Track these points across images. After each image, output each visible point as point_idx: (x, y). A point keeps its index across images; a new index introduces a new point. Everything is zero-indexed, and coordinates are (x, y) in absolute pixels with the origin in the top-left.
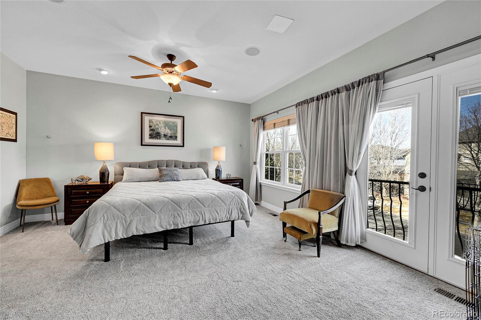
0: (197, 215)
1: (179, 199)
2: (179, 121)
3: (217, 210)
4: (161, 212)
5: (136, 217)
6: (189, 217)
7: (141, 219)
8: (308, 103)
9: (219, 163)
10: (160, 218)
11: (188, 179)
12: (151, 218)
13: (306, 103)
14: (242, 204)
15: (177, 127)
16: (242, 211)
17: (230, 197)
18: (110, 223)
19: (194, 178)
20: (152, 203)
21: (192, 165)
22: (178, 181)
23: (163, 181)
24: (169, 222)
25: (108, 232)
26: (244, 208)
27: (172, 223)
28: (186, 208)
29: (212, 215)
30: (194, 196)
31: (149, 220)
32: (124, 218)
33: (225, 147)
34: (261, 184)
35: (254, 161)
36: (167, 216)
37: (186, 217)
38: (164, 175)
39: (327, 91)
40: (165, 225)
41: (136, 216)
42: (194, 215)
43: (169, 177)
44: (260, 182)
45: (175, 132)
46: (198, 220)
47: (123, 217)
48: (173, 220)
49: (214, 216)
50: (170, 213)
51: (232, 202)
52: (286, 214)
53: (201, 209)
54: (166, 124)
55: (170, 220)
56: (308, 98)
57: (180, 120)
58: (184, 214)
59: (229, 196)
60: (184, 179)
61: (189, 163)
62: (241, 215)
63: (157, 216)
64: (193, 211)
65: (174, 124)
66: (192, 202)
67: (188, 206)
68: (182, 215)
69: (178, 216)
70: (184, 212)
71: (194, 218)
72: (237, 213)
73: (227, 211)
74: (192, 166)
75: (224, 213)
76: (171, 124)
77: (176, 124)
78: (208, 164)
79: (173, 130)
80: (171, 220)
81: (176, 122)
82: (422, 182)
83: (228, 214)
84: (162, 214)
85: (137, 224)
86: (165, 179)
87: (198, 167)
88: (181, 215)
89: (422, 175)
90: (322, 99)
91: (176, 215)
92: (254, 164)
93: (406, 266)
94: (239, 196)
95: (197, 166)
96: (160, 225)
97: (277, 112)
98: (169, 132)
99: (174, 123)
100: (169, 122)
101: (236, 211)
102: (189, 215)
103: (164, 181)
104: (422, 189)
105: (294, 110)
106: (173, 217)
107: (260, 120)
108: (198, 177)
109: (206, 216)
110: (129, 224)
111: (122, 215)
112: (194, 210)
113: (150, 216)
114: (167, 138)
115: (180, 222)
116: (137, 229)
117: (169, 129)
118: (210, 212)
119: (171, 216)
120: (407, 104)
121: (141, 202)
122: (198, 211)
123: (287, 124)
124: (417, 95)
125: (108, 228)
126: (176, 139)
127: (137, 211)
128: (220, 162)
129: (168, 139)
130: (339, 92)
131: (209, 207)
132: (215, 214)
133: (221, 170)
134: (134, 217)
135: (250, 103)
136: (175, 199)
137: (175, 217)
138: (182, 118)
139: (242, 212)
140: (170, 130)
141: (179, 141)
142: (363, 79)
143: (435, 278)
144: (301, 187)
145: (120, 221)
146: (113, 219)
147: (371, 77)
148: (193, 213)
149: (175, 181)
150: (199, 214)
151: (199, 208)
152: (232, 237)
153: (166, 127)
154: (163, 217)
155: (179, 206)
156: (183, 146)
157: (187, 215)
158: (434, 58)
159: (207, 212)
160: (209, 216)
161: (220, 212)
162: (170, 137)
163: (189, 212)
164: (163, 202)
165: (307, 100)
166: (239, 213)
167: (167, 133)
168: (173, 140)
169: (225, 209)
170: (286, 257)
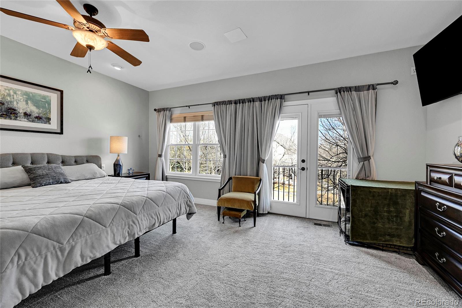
0: (152, 217)
1: (132, 202)
2: (54, 97)
3: (170, 207)
4: (112, 224)
5: (80, 240)
6: (145, 222)
7: (86, 240)
8: (226, 104)
9: (118, 156)
10: (112, 232)
11: (80, 178)
12: (102, 235)
13: (224, 104)
14: (188, 197)
15: (49, 104)
16: (189, 204)
17: (178, 192)
18: (32, 263)
19: (88, 177)
20: (100, 214)
21: (78, 159)
22: (67, 182)
23: (40, 186)
24: (124, 235)
25: (29, 279)
26: (190, 200)
27: (127, 234)
28: (141, 212)
29: (166, 214)
30: (146, 196)
31: (99, 238)
32: (59, 246)
33: (127, 138)
34: (167, 177)
35: (160, 154)
36: (120, 228)
37: (142, 222)
38: (40, 176)
39: (244, 98)
40: (119, 239)
41: (79, 238)
42: (149, 218)
43: (52, 179)
44: (167, 175)
45: (46, 111)
46: (153, 223)
47: (57, 245)
48: (129, 230)
49: (168, 215)
50: (123, 222)
51: (180, 196)
52: (224, 199)
53: (156, 210)
54: (29, 98)
55: (124, 231)
56: (226, 100)
57: (56, 95)
58: (140, 219)
59: (177, 190)
60: (74, 179)
61: (72, 156)
62: (188, 208)
63: (109, 230)
64: (147, 214)
65: (45, 99)
66: (146, 204)
67: (142, 209)
68: (138, 221)
69: (133, 224)
70: (139, 218)
71: (149, 222)
72: (184, 207)
73: (177, 207)
74: (77, 161)
75: (174, 209)
76: (38, 98)
77: (47, 99)
78: (101, 157)
79: (43, 107)
80: (126, 231)
81: (48, 96)
82: (304, 165)
83: (177, 209)
84: (115, 226)
85: (81, 250)
86: (45, 182)
87: (88, 162)
88: (136, 222)
89: (303, 161)
90: (240, 103)
91: (131, 223)
92: (159, 157)
93: (295, 217)
94: (184, 189)
95: (85, 161)
96: (113, 241)
97: (189, 106)
98: (35, 111)
99: (44, 97)
100: (34, 95)
101: (183, 205)
102: (145, 220)
103: (43, 184)
104: (303, 169)
105: (211, 108)
106: (127, 227)
107: (167, 111)
108: (95, 176)
109: (161, 217)
110: (68, 253)
111: (55, 243)
112: (148, 212)
113: (99, 233)
114: (30, 119)
115: (136, 231)
116: (82, 256)
117: (34, 105)
118: (163, 211)
119: (125, 225)
120: (295, 118)
121: (83, 217)
122: (153, 213)
123: (200, 119)
124: (301, 113)
125: (30, 273)
126: (49, 122)
127: (80, 230)
128: (120, 155)
129: (33, 121)
130: (253, 101)
131: (162, 205)
132: (168, 212)
133: (121, 164)
134: (75, 240)
135: (149, 91)
136: (127, 204)
137: (130, 225)
138: (59, 93)
139: (189, 206)
140: (38, 107)
141: (54, 125)
142: (272, 96)
143: (310, 219)
144: (221, 176)
145: (52, 253)
146: (37, 254)
147: (277, 96)
148: (148, 217)
149: (61, 183)
150: (154, 216)
151: (154, 209)
152: (174, 234)
153: (29, 102)
154: (115, 230)
155: (133, 210)
156: (61, 133)
157: (143, 220)
158: (309, 94)
159: (161, 212)
160: (164, 216)
161: (172, 209)
162: (36, 117)
163: (144, 216)
164: (113, 209)
165: (225, 101)
166: (186, 207)
167: (31, 112)
168: (42, 123)
169: (175, 205)
170: (237, 234)
